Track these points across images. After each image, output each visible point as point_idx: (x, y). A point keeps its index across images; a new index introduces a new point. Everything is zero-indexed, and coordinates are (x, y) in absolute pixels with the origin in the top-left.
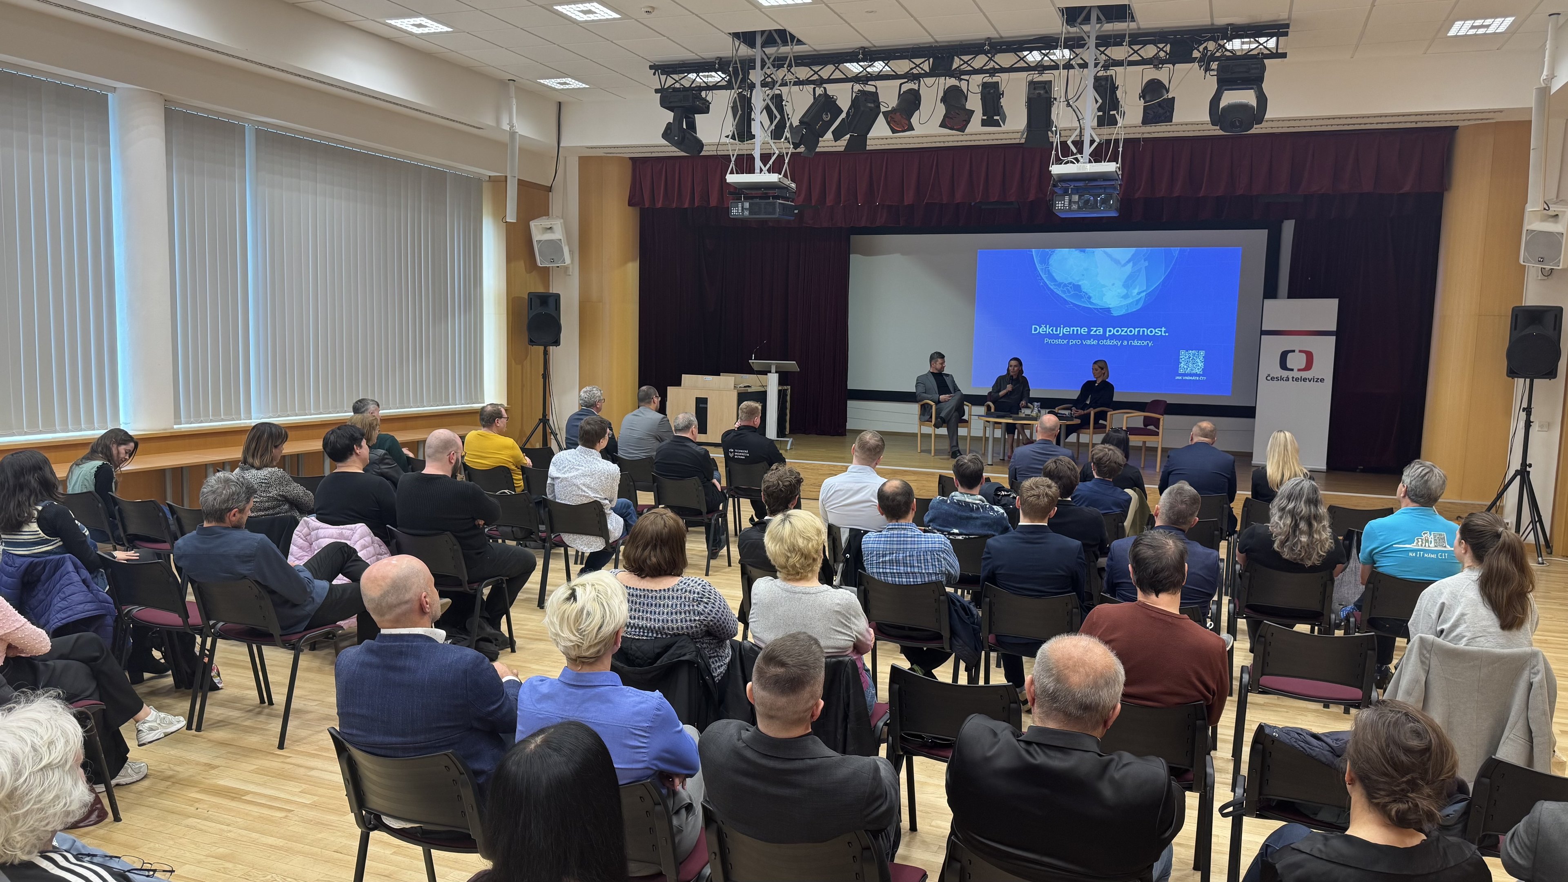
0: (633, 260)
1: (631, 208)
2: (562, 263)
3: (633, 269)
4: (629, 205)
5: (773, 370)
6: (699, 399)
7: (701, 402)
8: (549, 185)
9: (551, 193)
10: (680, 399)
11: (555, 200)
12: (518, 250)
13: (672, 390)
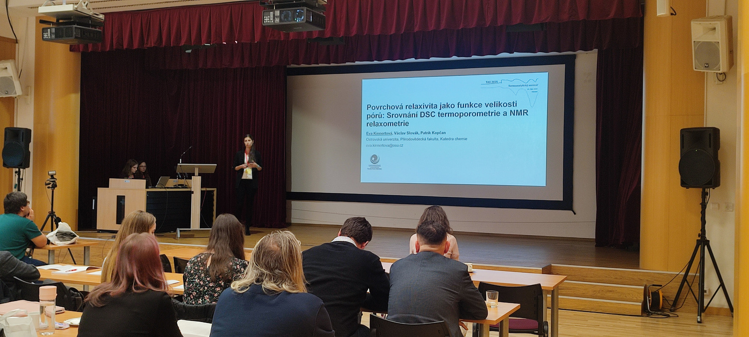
0: (75, 92)
1: (72, 53)
2: (14, 94)
3: (75, 100)
4: (71, 51)
5: (197, 173)
6: (118, 196)
7: (121, 200)
8: (15, 38)
9: (17, 45)
10: (106, 199)
11: (20, 49)
13: (100, 190)
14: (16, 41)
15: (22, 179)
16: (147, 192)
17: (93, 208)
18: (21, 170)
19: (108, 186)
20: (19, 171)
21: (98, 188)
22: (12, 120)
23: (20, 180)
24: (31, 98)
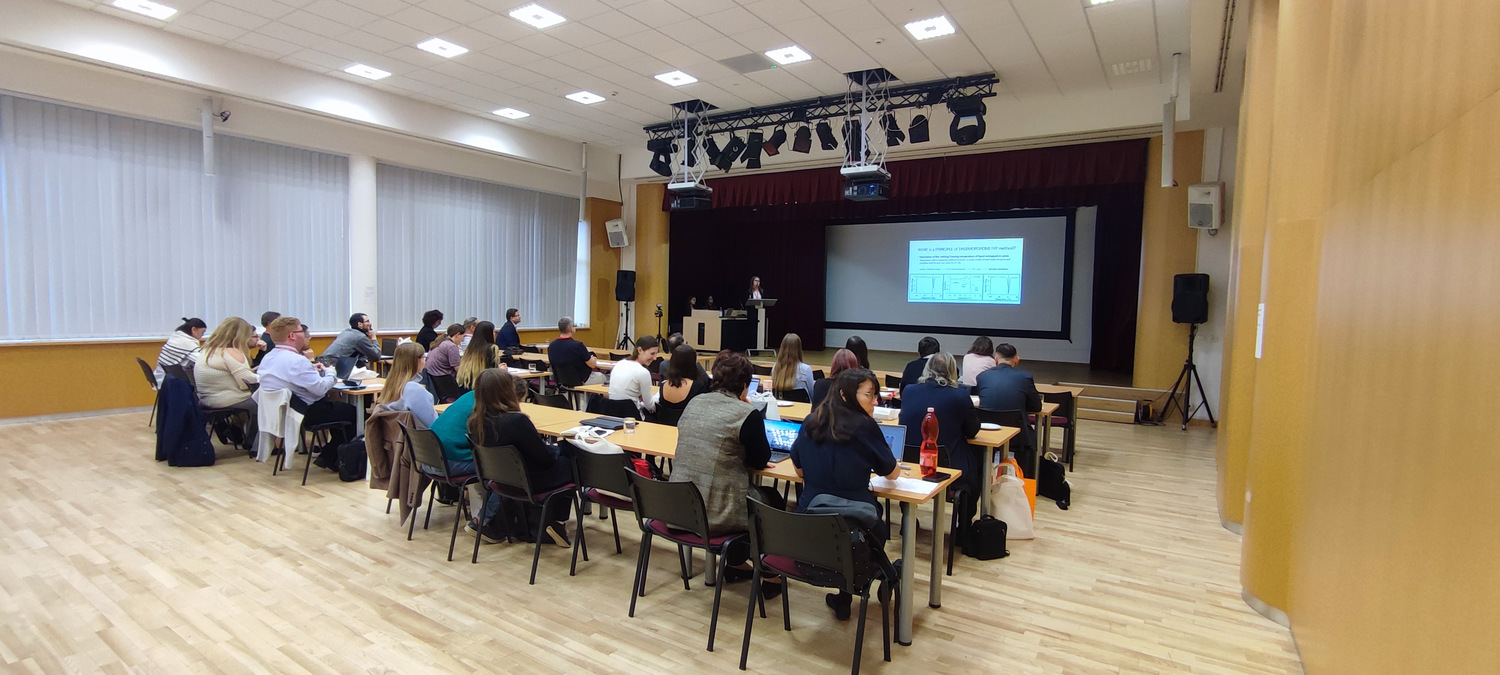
0: (665, 243)
1: (664, 213)
2: (622, 244)
6: (700, 324)
7: (701, 326)
8: (621, 201)
9: (623, 206)
10: (690, 324)
11: (624, 208)
12: (599, 238)
13: (685, 318)
14: (622, 204)
15: (629, 310)
16: (722, 320)
19: (690, 315)
20: (628, 303)
22: (621, 265)
24: (633, 247)
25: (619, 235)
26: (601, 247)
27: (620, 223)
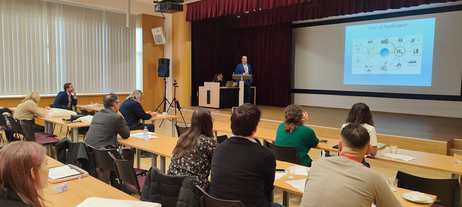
0: (189, 41)
1: (187, 22)
2: (163, 43)
3: (189, 44)
4: (186, 21)
6: (208, 91)
7: (209, 92)
8: (163, 17)
9: (165, 20)
10: (202, 91)
12: (148, 38)
14: (164, 18)
15: (167, 82)
16: (220, 89)
17: (197, 96)
18: (166, 78)
19: (203, 86)
20: (165, 79)
21: (199, 87)
22: (163, 55)
23: (165, 83)
24: (171, 44)
25: (159, 36)
26: (150, 44)
27: (160, 29)
